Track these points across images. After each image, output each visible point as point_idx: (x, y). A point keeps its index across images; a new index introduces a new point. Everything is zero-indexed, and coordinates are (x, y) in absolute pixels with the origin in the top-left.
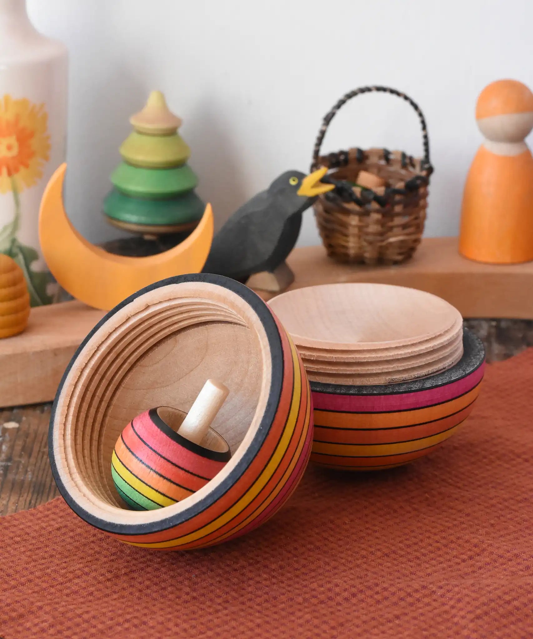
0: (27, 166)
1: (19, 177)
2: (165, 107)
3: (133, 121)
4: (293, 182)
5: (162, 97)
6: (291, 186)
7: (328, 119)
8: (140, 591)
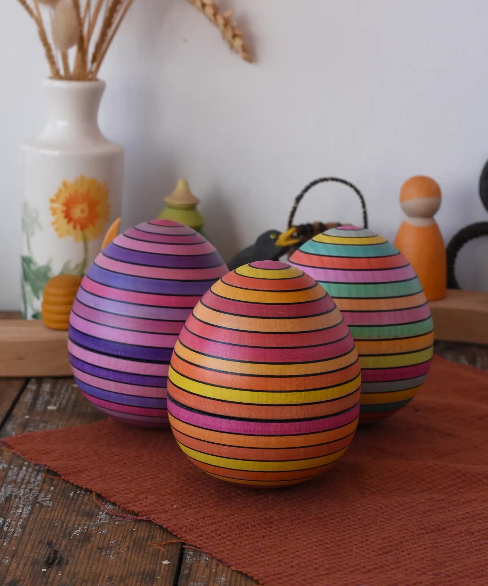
0: (93, 224)
1: (89, 232)
2: (188, 191)
3: (167, 200)
4: (272, 237)
5: (187, 185)
6: (271, 239)
7: (299, 199)
8: (156, 463)
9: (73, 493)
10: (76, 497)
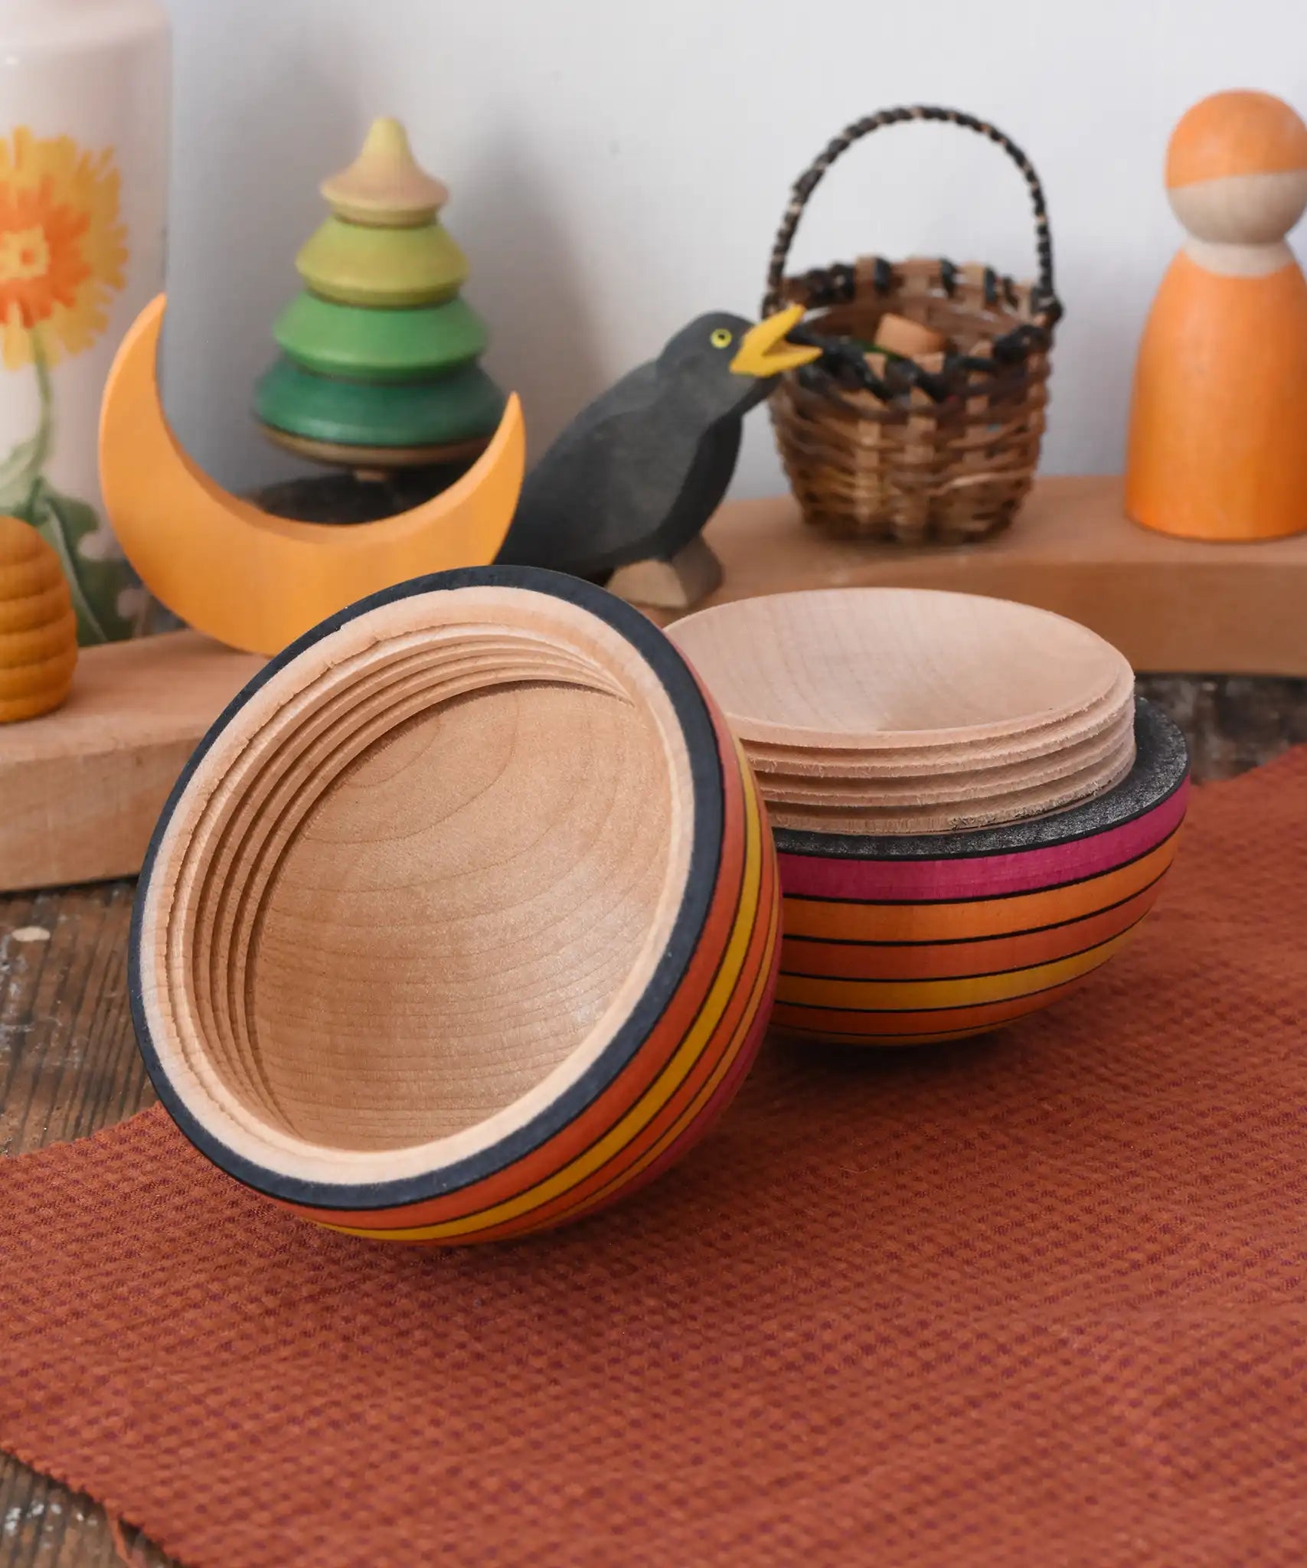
0: (69, 302)
1: (50, 329)
2: (406, 158)
3: (330, 193)
4: (719, 342)
5: (401, 136)
6: (714, 350)
7: (805, 187)
8: (346, 1338)
9: (15, 1513)
10: (27, 1538)
